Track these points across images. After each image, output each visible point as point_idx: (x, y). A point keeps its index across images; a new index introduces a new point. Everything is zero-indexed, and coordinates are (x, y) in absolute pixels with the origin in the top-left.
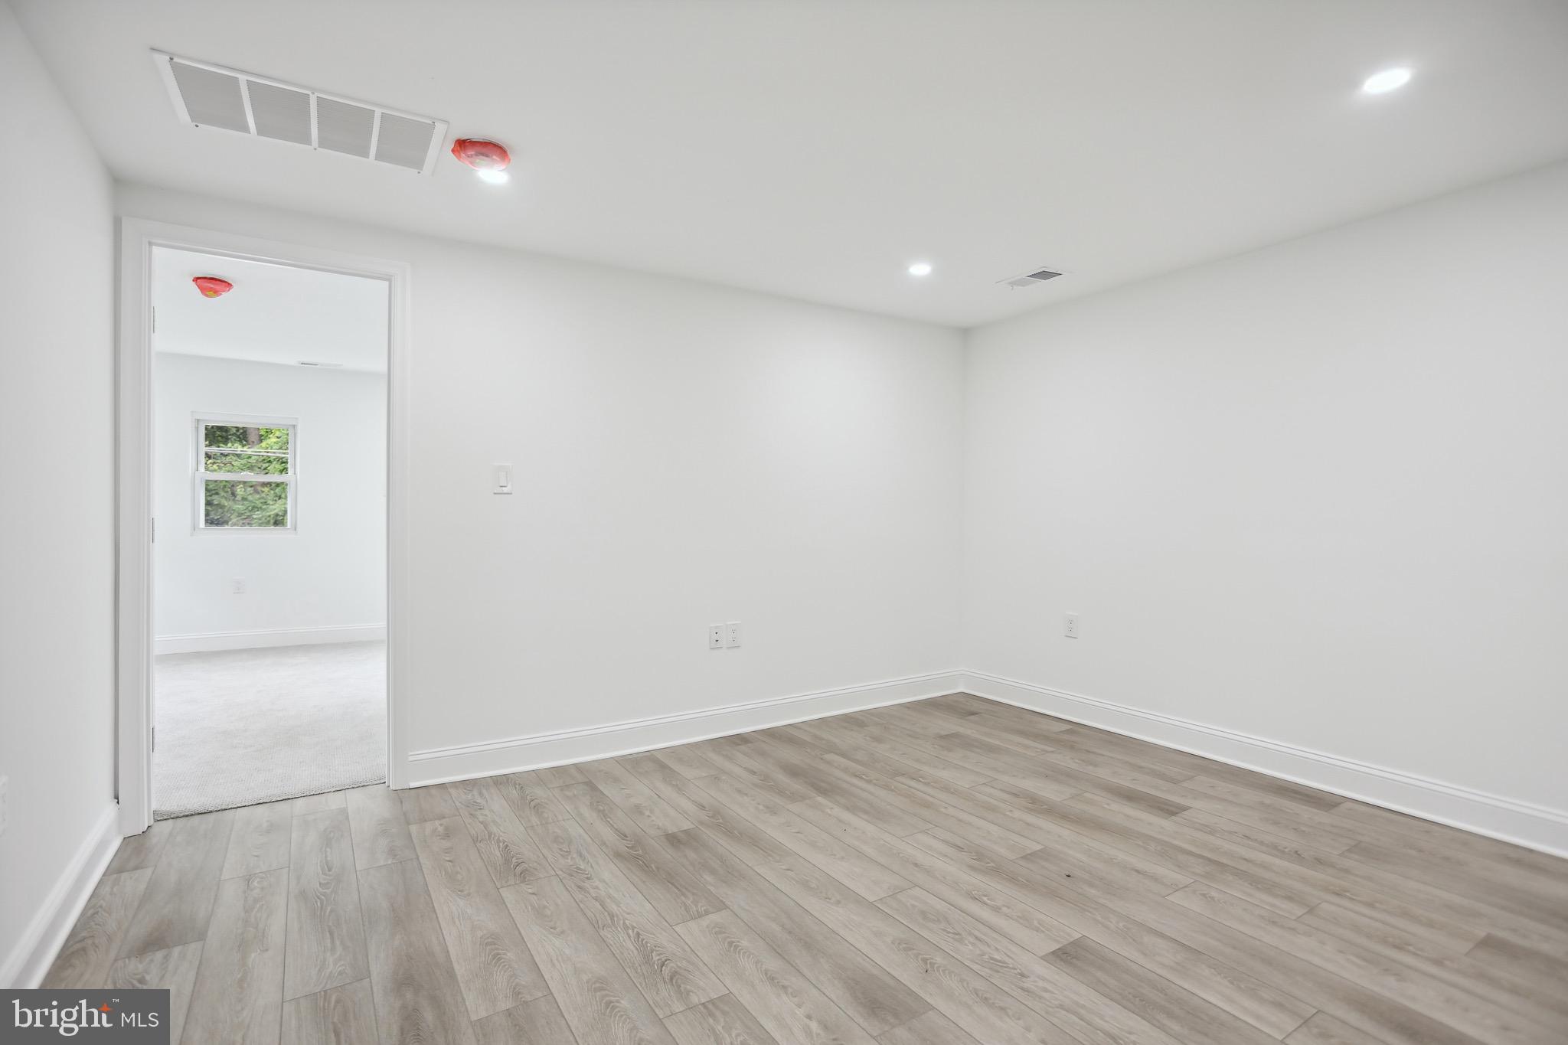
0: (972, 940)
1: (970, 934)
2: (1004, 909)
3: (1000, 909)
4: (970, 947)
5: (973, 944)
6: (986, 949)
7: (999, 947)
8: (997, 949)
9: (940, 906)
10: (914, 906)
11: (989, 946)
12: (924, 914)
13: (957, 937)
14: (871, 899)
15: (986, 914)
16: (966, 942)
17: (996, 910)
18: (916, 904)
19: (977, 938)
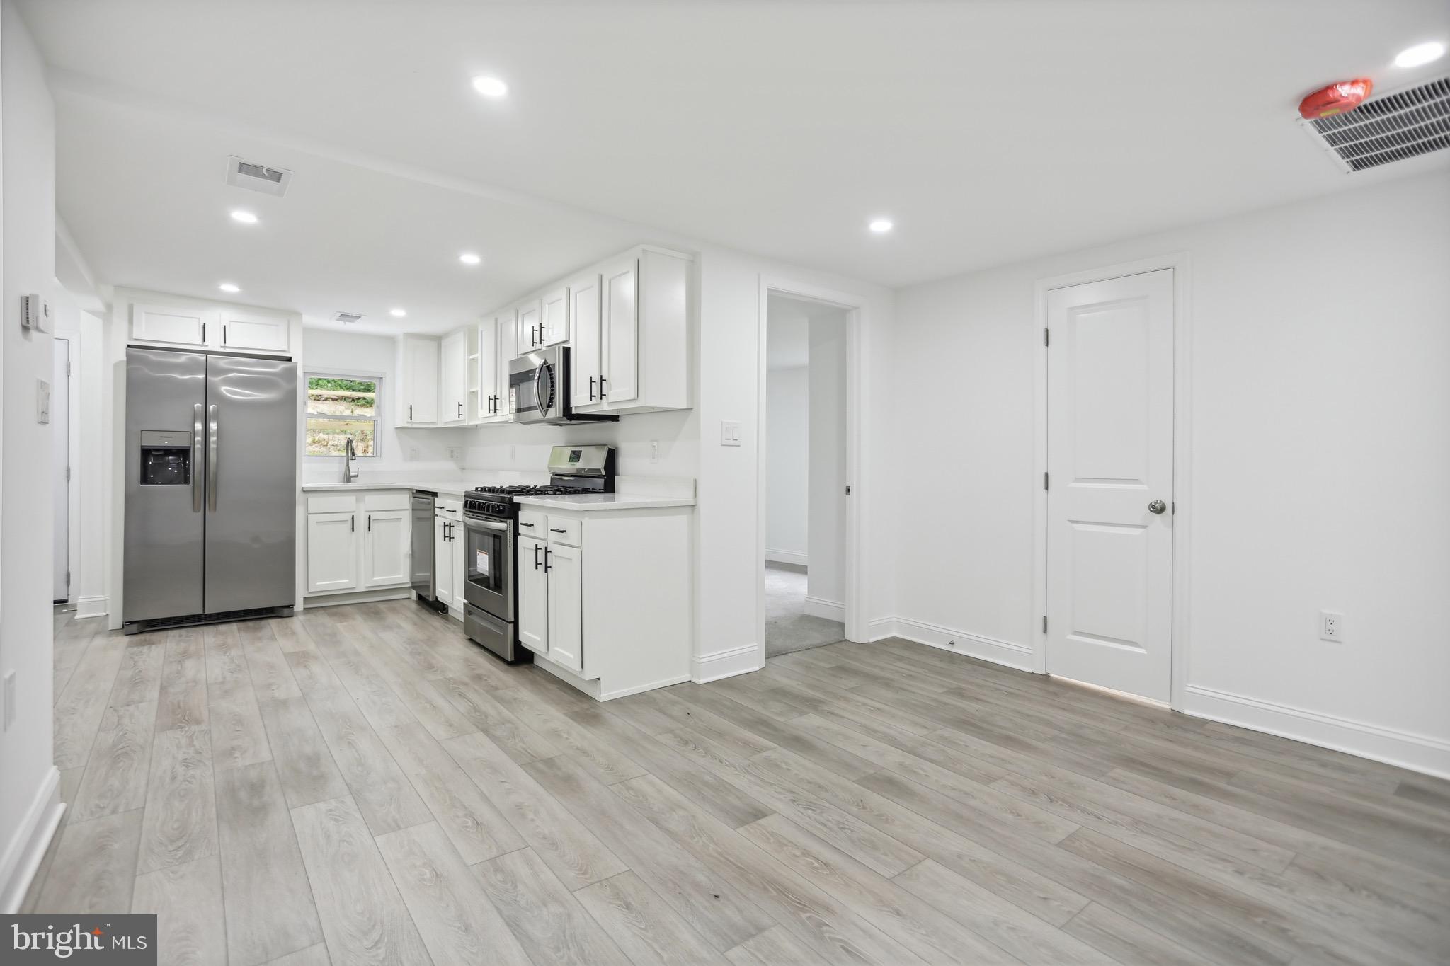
0: (830, 824)
1: (830, 829)
2: (798, 853)
3: (803, 854)
4: (830, 818)
5: (828, 820)
6: (818, 817)
7: (808, 818)
8: (810, 818)
9: (859, 855)
10: (886, 854)
11: (816, 820)
12: (875, 848)
13: (841, 826)
14: (928, 862)
15: (816, 848)
16: (833, 821)
17: (806, 853)
18: (883, 857)
19: (825, 826)
